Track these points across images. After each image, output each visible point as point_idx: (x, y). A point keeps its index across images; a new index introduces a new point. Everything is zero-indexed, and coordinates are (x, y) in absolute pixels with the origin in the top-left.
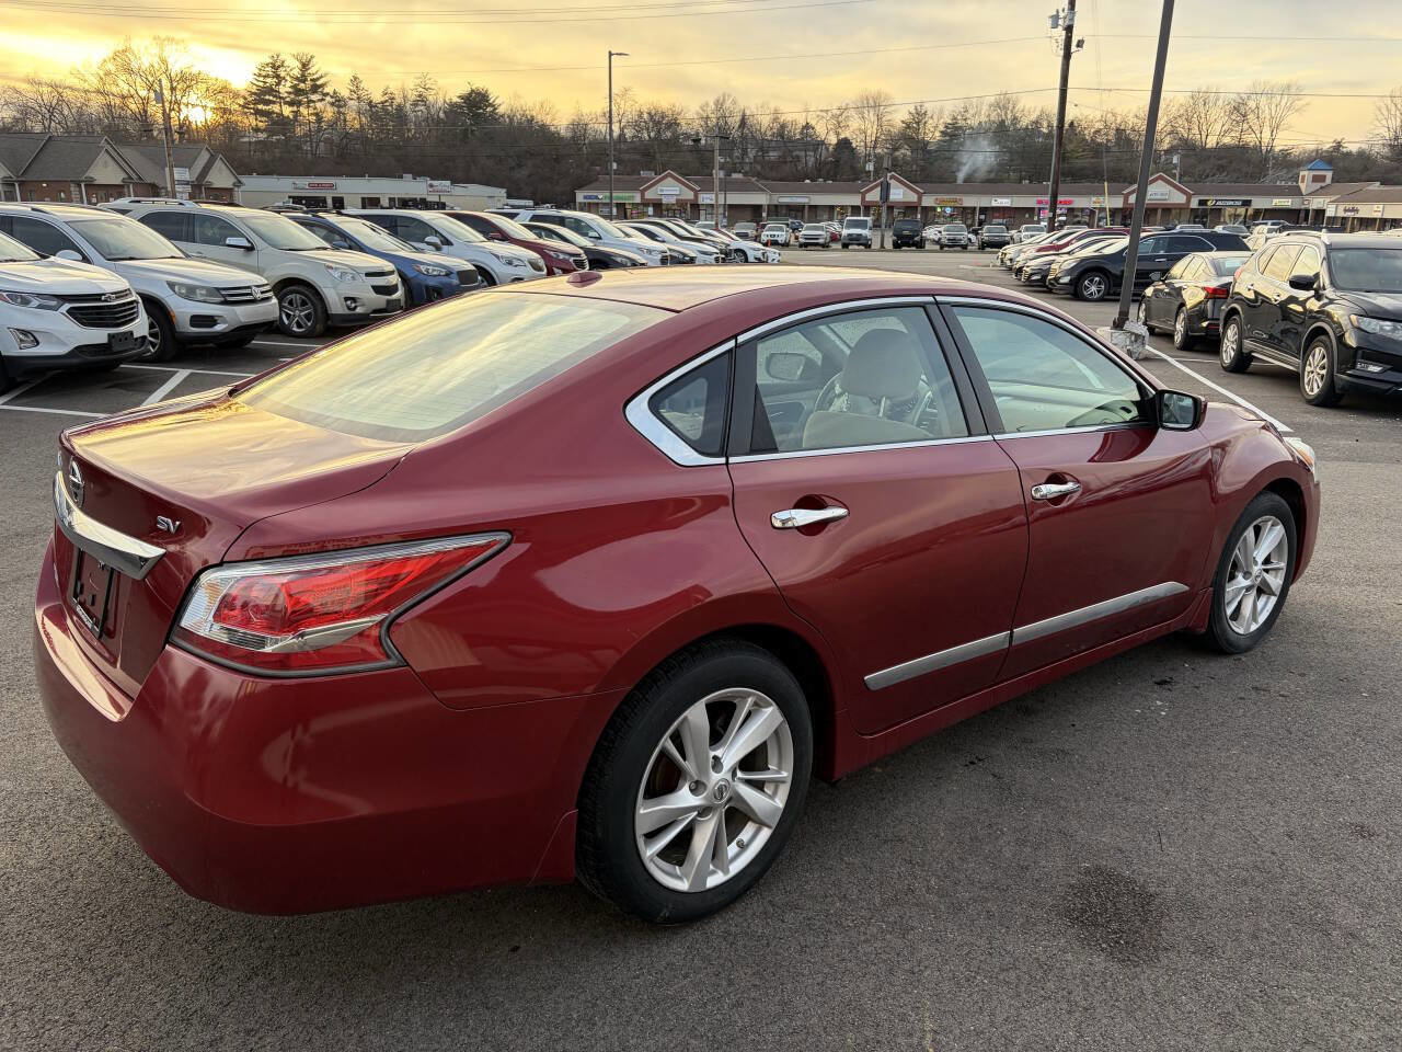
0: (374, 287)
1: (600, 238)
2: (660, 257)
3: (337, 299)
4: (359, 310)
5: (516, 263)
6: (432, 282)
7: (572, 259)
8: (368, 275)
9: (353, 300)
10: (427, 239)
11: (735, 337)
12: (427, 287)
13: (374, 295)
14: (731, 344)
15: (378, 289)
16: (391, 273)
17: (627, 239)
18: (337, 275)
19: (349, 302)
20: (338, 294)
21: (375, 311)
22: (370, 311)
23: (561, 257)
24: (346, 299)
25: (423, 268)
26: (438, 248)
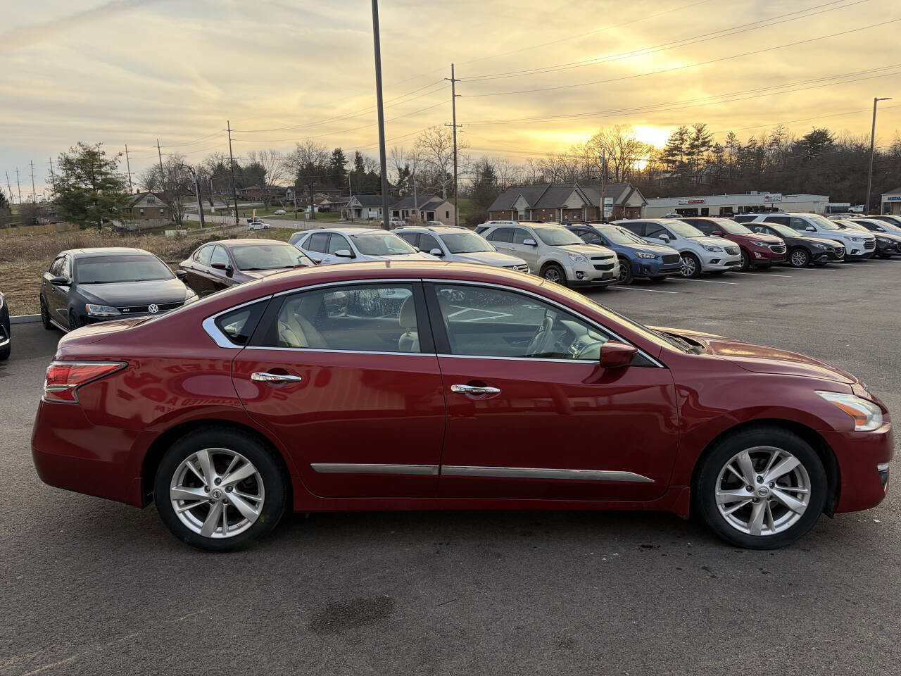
0: (595, 266)
1: (815, 230)
3: (572, 271)
4: (584, 279)
5: (715, 250)
6: (644, 262)
7: (769, 247)
8: (592, 258)
9: (582, 273)
10: (660, 236)
11: (273, 294)
12: (641, 265)
13: (594, 270)
14: (270, 297)
15: (597, 267)
16: (612, 257)
18: (573, 258)
19: (578, 274)
20: (573, 269)
21: (594, 279)
22: (591, 279)
23: (762, 245)
24: (577, 272)
25: (640, 254)
26: (667, 241)
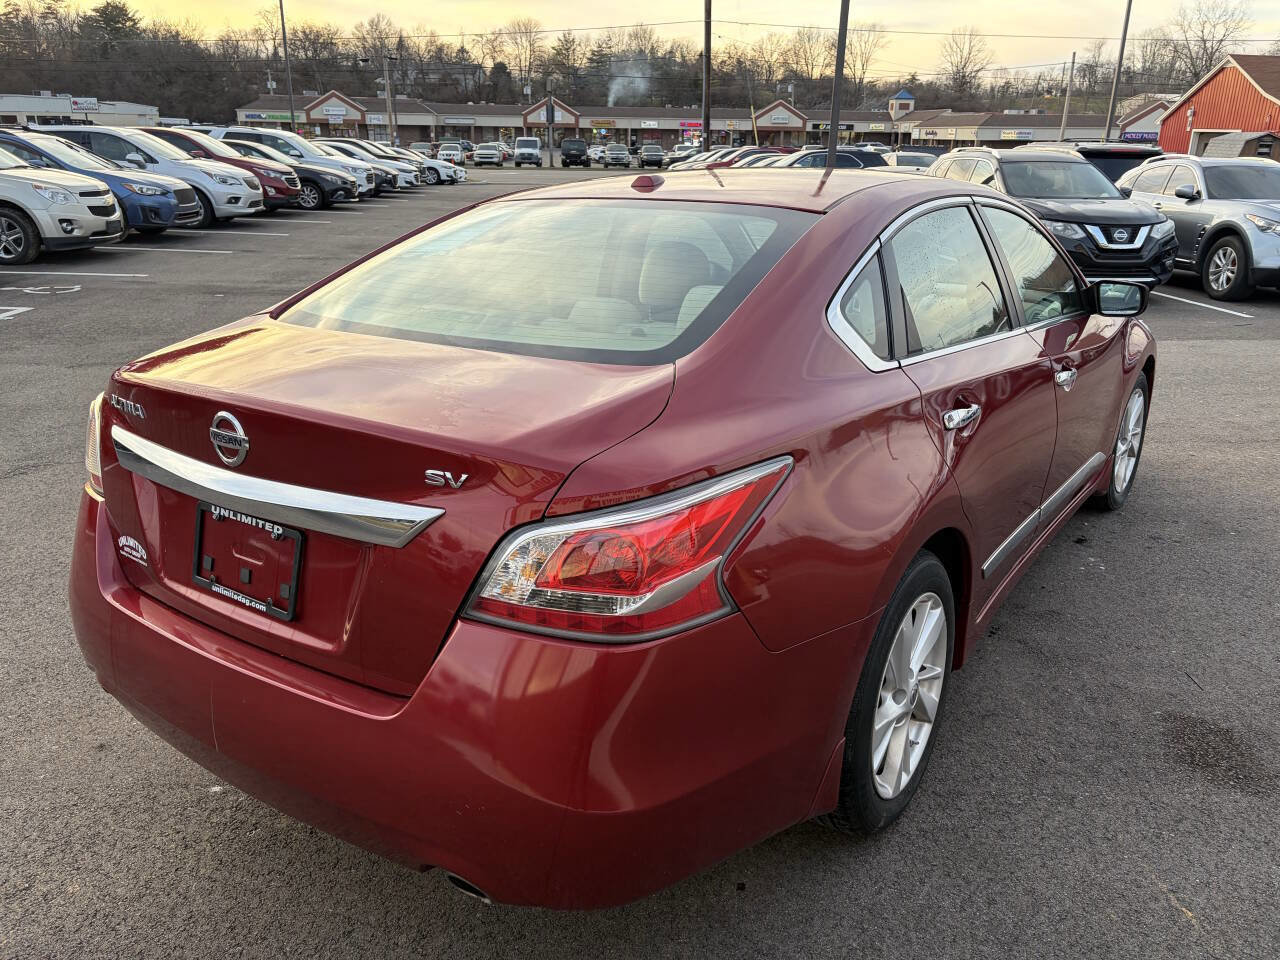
0: (90, 208)
1: (301, 156)
2: (365, 175)
3: (50, 220)
4: (76, 233)
5: (230, 181)
6: (147, 202)
7: (284, 178)
8: (82, 194)
9: (69, 222)
10: (128, 157)
11: (878, 237)
12: (143, 208)
13: (91, 216)
14: (877, 246)
15: (95, 210)
16: (106, 192)
17: (328, 157)
18: (47, 195)
19: (64, 225)
20: (51, 216)
21: (94, 234)
22: (90, 232)
23: (273, 175)
24: (62, 221)
25: (136, 188)
26: (141, 166)
